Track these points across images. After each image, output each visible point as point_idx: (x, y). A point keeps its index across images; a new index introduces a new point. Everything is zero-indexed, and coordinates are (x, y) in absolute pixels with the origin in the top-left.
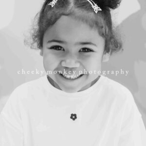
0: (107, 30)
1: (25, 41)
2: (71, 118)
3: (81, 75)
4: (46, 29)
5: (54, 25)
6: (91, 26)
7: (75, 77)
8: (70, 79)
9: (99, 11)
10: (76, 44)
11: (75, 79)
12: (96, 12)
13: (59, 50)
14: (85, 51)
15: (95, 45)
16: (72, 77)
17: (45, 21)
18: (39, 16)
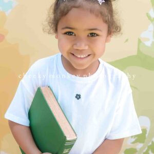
0: (109, 18)
1: (43, 30)
2: (76, 97)
3: (89, 55)
4: (60, 19)
5: (67, 15)
6: (97, 16)
7: (85, 56)
8: (81, 58)
9: (103, 3)
10: (85, 30)
11: (85, 58)
12: (101, 4)
13: (71, 35)
14: (93, 36)
15: (100, 30)
16: (82, 56)
17: (59, 12)
18: (53, 7)
